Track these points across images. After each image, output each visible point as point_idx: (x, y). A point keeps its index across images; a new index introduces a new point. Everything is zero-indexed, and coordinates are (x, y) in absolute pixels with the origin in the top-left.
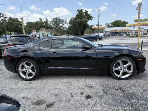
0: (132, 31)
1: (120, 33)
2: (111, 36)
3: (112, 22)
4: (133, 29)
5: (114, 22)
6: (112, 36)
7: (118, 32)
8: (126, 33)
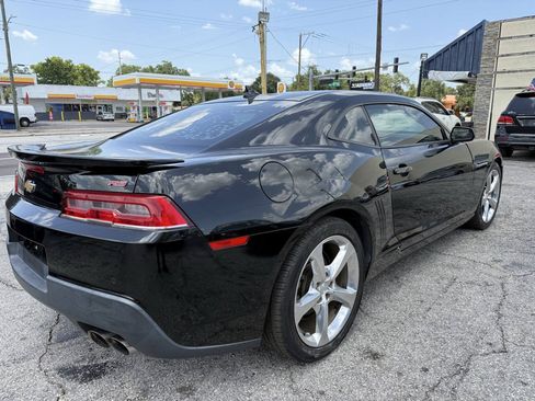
0: (135, 104)
1: (86, 107)
2: (55, 119)
3: (36, 63)
4: (137, 98)
5: (44, 65)
6: (57, 118)
7: (78, 105)
8: (108, 108)
